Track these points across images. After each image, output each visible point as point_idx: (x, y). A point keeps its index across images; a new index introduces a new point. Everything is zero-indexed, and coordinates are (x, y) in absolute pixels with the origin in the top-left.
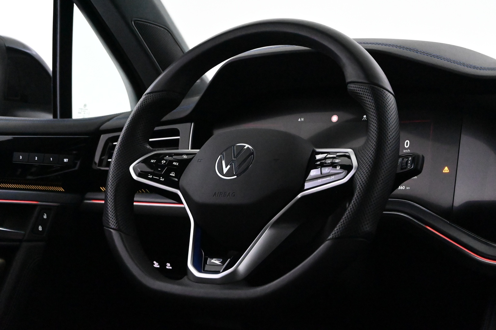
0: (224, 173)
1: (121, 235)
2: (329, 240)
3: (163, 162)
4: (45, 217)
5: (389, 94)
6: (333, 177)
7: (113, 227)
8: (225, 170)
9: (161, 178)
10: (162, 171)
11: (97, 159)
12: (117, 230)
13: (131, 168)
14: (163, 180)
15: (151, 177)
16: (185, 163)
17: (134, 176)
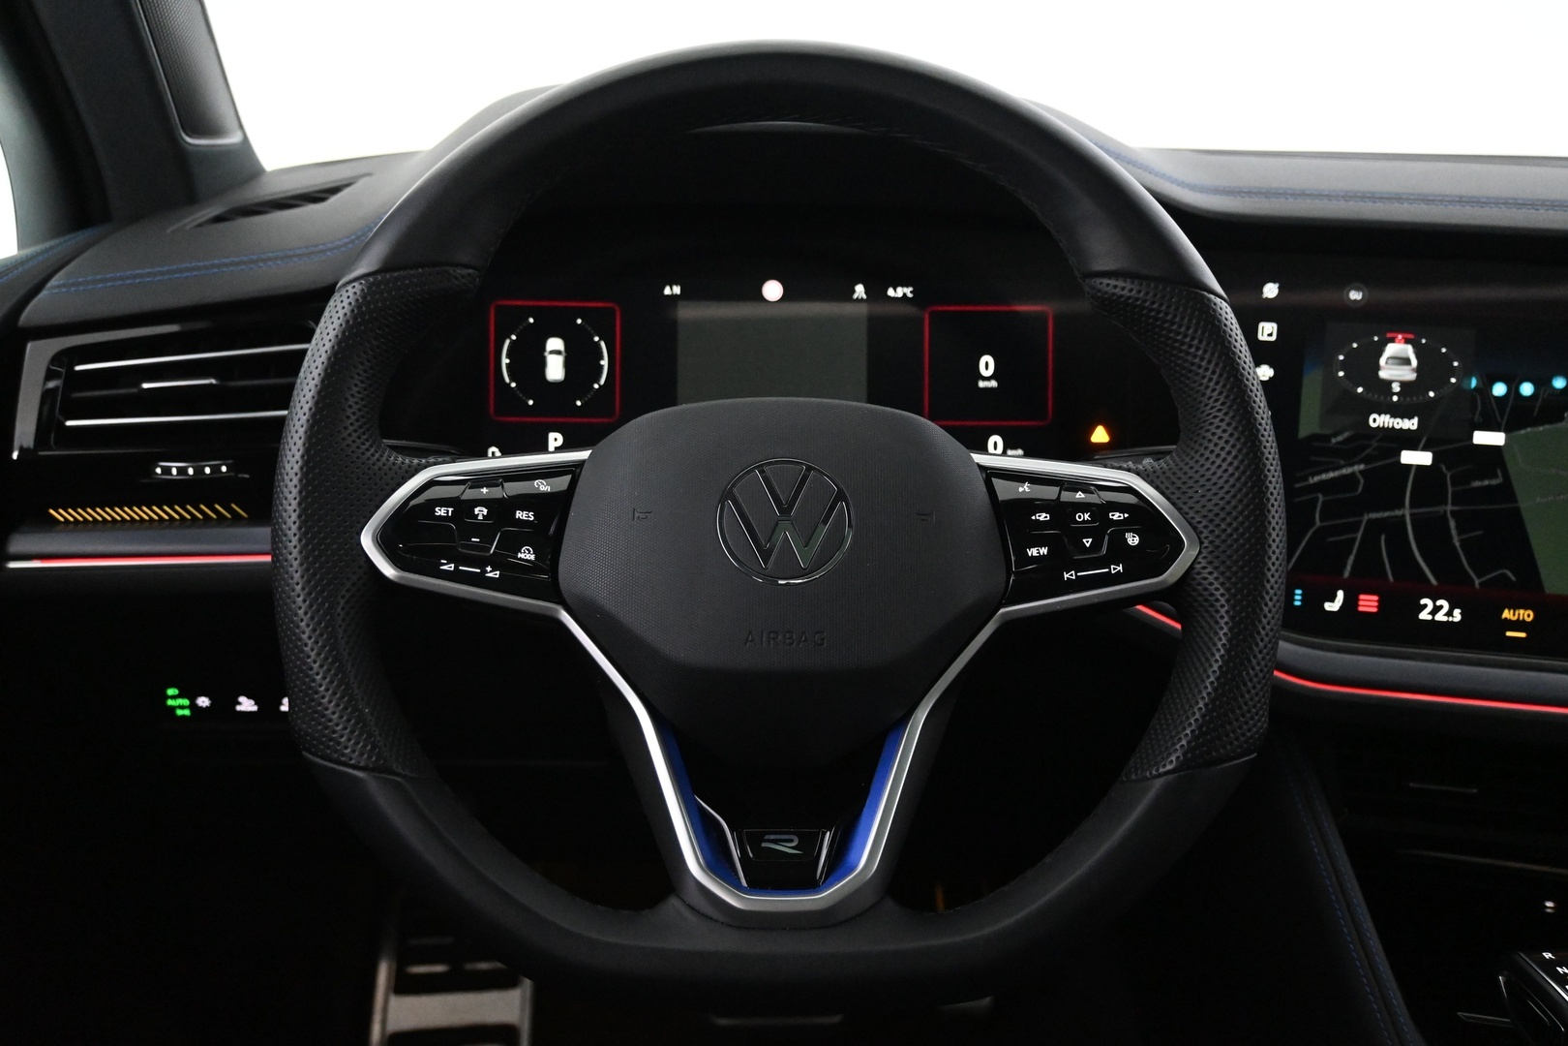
1: (394, 785)
3: (480, 512)
7: (363, 761)
9: (489, 569)
10: (485, 545)
12: (378, 771)
13: (367, 541)
14: (497, 574)
15: (450, 567)
16: (554, 509)
17: (388, 570)
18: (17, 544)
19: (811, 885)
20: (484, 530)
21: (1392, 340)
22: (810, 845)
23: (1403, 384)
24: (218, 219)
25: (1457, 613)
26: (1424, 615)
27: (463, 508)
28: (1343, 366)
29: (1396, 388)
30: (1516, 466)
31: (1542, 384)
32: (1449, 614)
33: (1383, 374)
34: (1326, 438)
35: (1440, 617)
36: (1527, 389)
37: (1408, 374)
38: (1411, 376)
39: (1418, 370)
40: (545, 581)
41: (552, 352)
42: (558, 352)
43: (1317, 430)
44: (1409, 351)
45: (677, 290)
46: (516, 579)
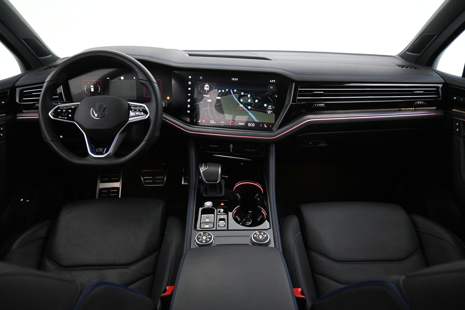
0: (96, 116)
1: (54, 143)
2: (145, 141)
3: (64, 111)
4: (2, 129)
5: (155, 84)
6: (141, 116)
7: (50, 140)
8: (96, 115)
10: (65, 114)
11: (17, 101)
12: (52, 141)
13: (50, 114)
14: (66, 118)
15: (60, 117)
16: (74, 110)
17: (52, 118)
18: (18, 115)
19: (103, 154)
20: (65, 113)
21: (206, 84)
22: (104, 150)
23: (207, 90)
24: (46, 69)
25: (215, 122)
26: (211, 123)
27: (62, 110)
28: (200, 88)
29: (207, 91)
30: (222, 102)
31: (225, 90)
32: (214, 122)
33: (205, 89)
34: (198, 98)
35: (213, 123)
36: (223, 91)
37: (208, 89)
38: (209, 89)
39: (209, 88)
40: (72, 119)
41: (92, 87)
42: (93, 87)
43: (197, 97)
44: (208, 86)
45: (109, 78)
46: (69, 118)
